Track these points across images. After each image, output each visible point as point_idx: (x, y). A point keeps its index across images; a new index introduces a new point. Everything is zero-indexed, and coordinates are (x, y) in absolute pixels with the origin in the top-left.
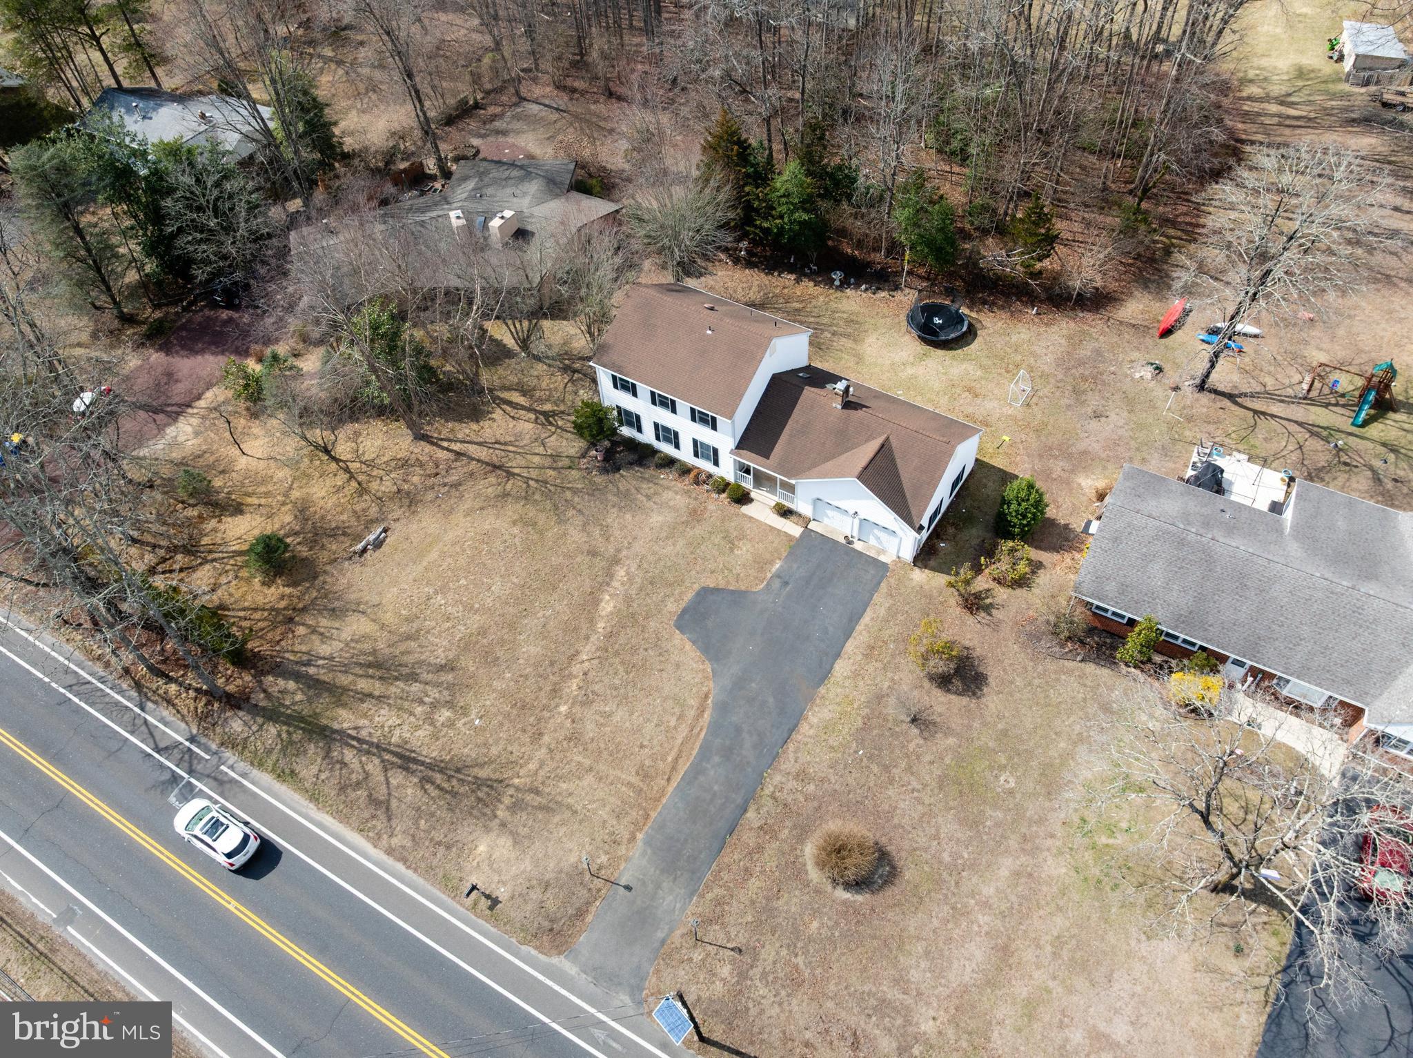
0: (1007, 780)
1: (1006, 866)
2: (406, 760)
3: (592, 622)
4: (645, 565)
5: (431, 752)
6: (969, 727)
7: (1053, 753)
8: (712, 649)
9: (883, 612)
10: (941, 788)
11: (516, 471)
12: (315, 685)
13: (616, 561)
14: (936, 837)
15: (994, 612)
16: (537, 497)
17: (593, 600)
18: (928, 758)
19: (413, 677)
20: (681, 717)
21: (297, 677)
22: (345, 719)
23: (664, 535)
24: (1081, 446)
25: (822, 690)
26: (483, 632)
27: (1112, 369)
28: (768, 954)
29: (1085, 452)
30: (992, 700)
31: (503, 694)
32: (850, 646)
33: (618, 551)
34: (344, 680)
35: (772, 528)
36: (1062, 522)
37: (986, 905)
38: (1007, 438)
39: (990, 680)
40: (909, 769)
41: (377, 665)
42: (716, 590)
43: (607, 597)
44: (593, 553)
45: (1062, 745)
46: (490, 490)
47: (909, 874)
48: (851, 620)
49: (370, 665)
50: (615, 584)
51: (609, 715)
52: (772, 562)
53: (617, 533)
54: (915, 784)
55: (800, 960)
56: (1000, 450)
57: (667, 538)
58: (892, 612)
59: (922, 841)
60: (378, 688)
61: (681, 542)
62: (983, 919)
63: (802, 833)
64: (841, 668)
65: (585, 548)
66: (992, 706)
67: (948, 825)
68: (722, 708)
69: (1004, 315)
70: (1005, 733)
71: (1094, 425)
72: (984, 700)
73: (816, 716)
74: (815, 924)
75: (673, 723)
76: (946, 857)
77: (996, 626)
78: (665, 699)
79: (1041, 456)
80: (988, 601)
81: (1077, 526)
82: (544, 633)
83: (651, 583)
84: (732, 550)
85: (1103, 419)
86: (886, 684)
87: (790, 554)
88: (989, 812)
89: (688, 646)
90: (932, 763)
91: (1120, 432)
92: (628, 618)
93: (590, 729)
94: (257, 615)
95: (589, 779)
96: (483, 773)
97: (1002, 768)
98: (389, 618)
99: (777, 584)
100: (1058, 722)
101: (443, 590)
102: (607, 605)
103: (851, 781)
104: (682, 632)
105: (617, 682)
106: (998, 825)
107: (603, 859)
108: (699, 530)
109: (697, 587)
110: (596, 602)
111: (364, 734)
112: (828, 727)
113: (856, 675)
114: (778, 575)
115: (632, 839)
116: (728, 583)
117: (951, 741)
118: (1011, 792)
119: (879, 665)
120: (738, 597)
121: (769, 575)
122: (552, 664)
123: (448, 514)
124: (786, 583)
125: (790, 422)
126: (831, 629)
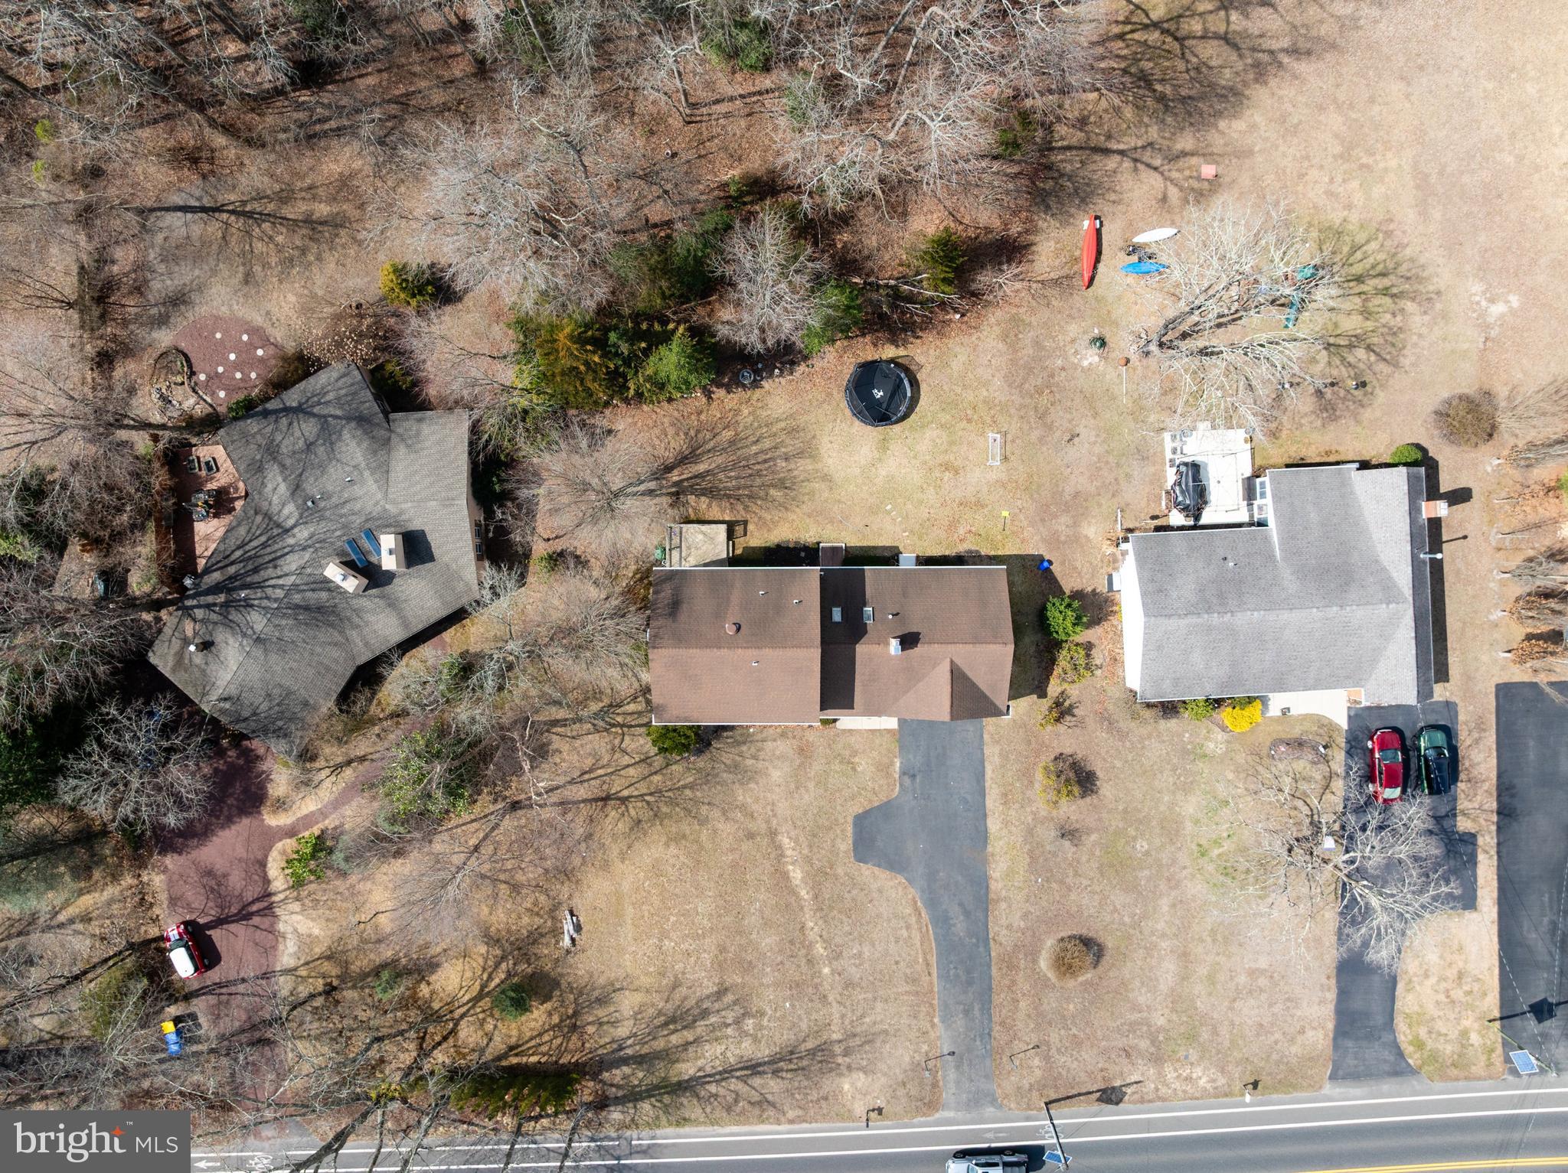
0: (1142, 845)
1: (1164, 904)
2: (753, 1068)
3: (793, 892)
4: (799, 823)
5: (764, 1052)
6: (1100, 819)
7: (1162, 808)
8: (894, 864)
9: (997, 759)
10: (1102, 875)
11: (626, 793)
12: (640, 1060)
13: (773, 834)
14: (1115, 910)
15: (1076, 711)
16: (664, 809)
17: (782, 877)
18: (1084, 859)
19: (705, 1014)
20: (908, 927)
21: (625, 1061)
22: (687, 1069)
23: (793, 786)
24: (1069, 490)
25: (990, 849)
26: (722, 949)
27: (1059, 362)
28: (1054, 1037)
29: (1077, 494)
30: (1106, 789)
31: (777, 985)
32: (990, 803)
33: (768, 822)
34: (659, 1044)
35: (873, 731)
36: (1089, 589)
37: (1164, 935)
38: (1005, 513)
39: (1099, 774)
40: (1076, 874)
41: (673, 1020)
42: (867, 813)
43: (791, 867)
44: (751, 836)
45: (1166, 799)
46: (620, 825)
47: (1110, 943)
48: (978, 782)
49: (666, 1024)
50: (789, 853)
51: (860, 954)
52: (892, 764)
53: (755, 807)
54: (1085, 882)
55: (1074, 1031)
56: (1007, 532)
57: (797, 788)
58: (1004, 756)
59: (1108, 918)
60: (689, 1035)
61: (811, 785)
62: (1164, 945)
63: (1033, 955)
64: (993, 825)
65: (741, 833)
66: (1108, 794)
67: (1119, 898)
68: (932, 903)
69: (929, 337)
70: (1125, 811)
71: (1072, 452)
72: (1101, 792)
73: (997, 872)
74: (1071, 1007)
75: (905, 933)
76: (1127, 919)
77: (1081, 724)
78: (889, 920)
79: (1043, 520)
80: (1067, 704)
81: (1102, 588)
82: (767, 924)
83: (814, 836)
84: (854, 769)
85: (1076, 440)
86: (1030, 819)
87: (901, 748)
88: (1140, 875)
89: (876, 870)
90: (1088, 861)
91: (1097, 449)
92: (819, 876)
93: (855, 973)
94: (546, 1038)
95: (879, 1006)
96: (810, 1045)
97: (1135, 839)
98: (645, 981)
99: (907, 781)
100: (1157, 783)
101: (664, 935)
102: (796, 874)
103: (1044, 904)
104: (866, 862)
105: (847, 928)
106: (1149, 879)
107: (925, 1048)
108: (817, 767)
109: (850, 819)
110: (785, 876)
111: (709, 1070)
112: (1010, 874)
113: (1006, 823)
114: (903, 773)
115: (933, 1025)
116: (870, 801)
117: (1094, 837)
118: (1147, 853)
119: (1017, 806)
120: (886, 810)
121: (897, 776)
122: (792, 942)
123: (606, 866)
124: (914, 776)
125: (857, 676)
126: (969, 797)
